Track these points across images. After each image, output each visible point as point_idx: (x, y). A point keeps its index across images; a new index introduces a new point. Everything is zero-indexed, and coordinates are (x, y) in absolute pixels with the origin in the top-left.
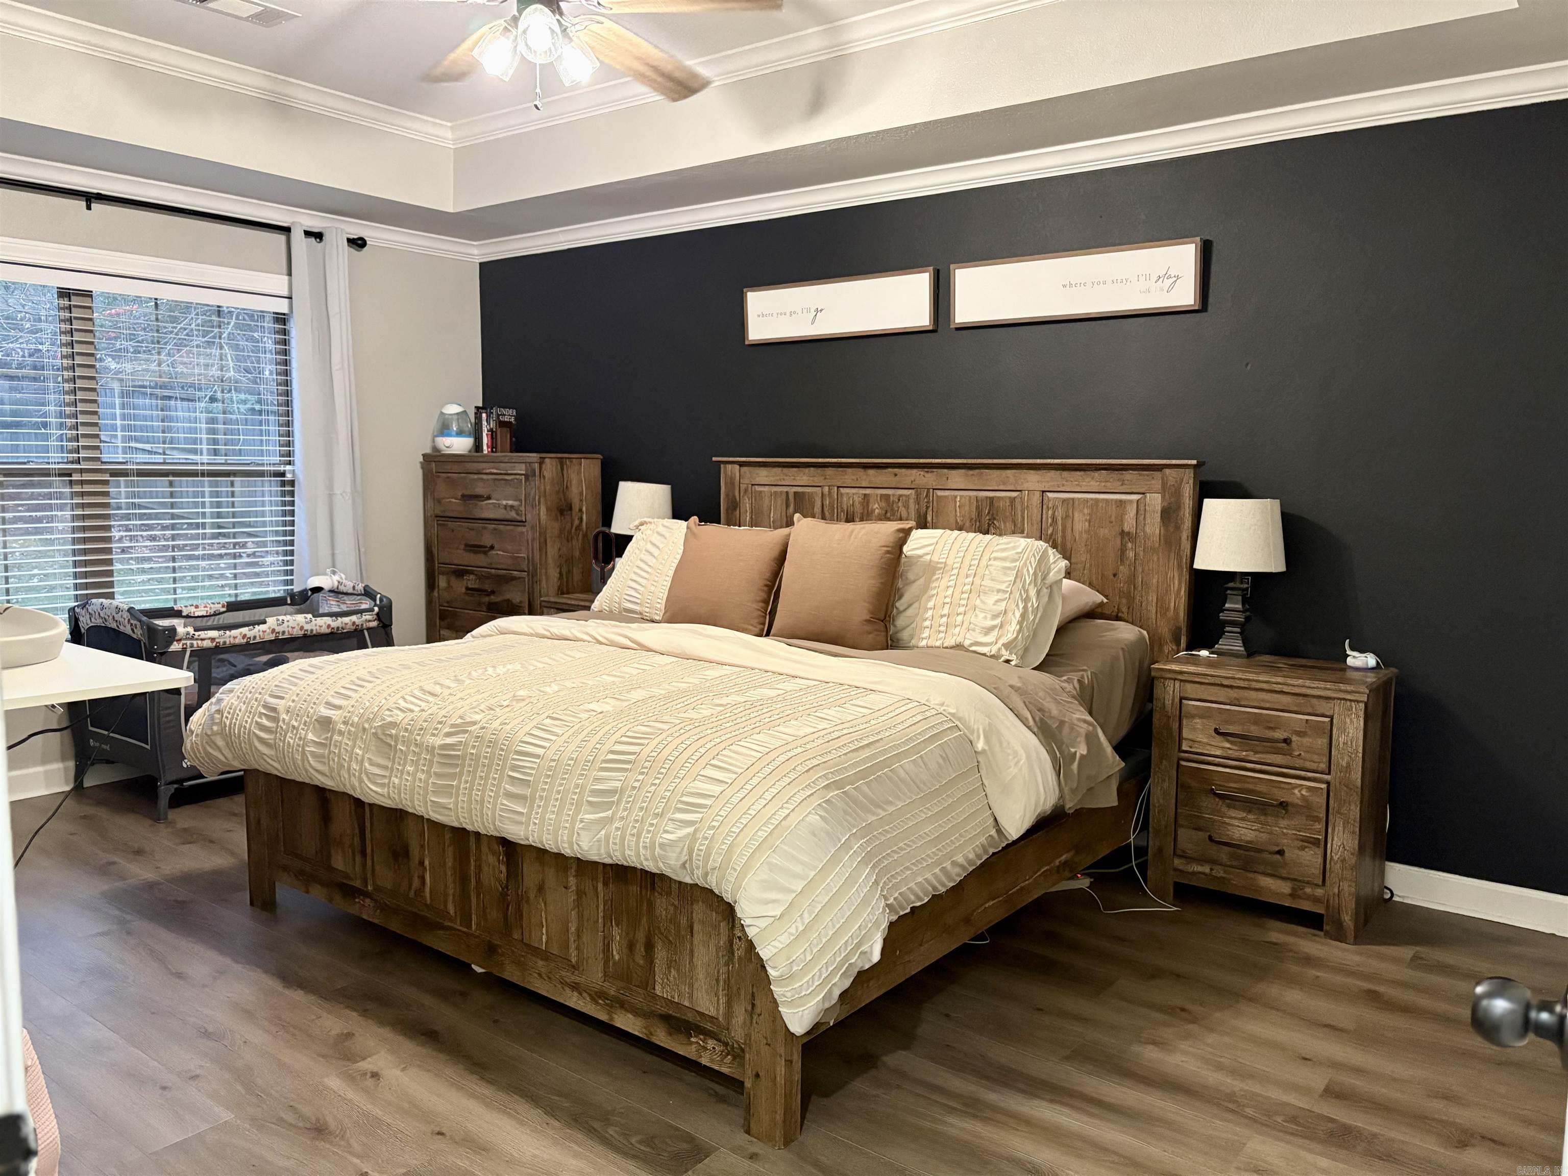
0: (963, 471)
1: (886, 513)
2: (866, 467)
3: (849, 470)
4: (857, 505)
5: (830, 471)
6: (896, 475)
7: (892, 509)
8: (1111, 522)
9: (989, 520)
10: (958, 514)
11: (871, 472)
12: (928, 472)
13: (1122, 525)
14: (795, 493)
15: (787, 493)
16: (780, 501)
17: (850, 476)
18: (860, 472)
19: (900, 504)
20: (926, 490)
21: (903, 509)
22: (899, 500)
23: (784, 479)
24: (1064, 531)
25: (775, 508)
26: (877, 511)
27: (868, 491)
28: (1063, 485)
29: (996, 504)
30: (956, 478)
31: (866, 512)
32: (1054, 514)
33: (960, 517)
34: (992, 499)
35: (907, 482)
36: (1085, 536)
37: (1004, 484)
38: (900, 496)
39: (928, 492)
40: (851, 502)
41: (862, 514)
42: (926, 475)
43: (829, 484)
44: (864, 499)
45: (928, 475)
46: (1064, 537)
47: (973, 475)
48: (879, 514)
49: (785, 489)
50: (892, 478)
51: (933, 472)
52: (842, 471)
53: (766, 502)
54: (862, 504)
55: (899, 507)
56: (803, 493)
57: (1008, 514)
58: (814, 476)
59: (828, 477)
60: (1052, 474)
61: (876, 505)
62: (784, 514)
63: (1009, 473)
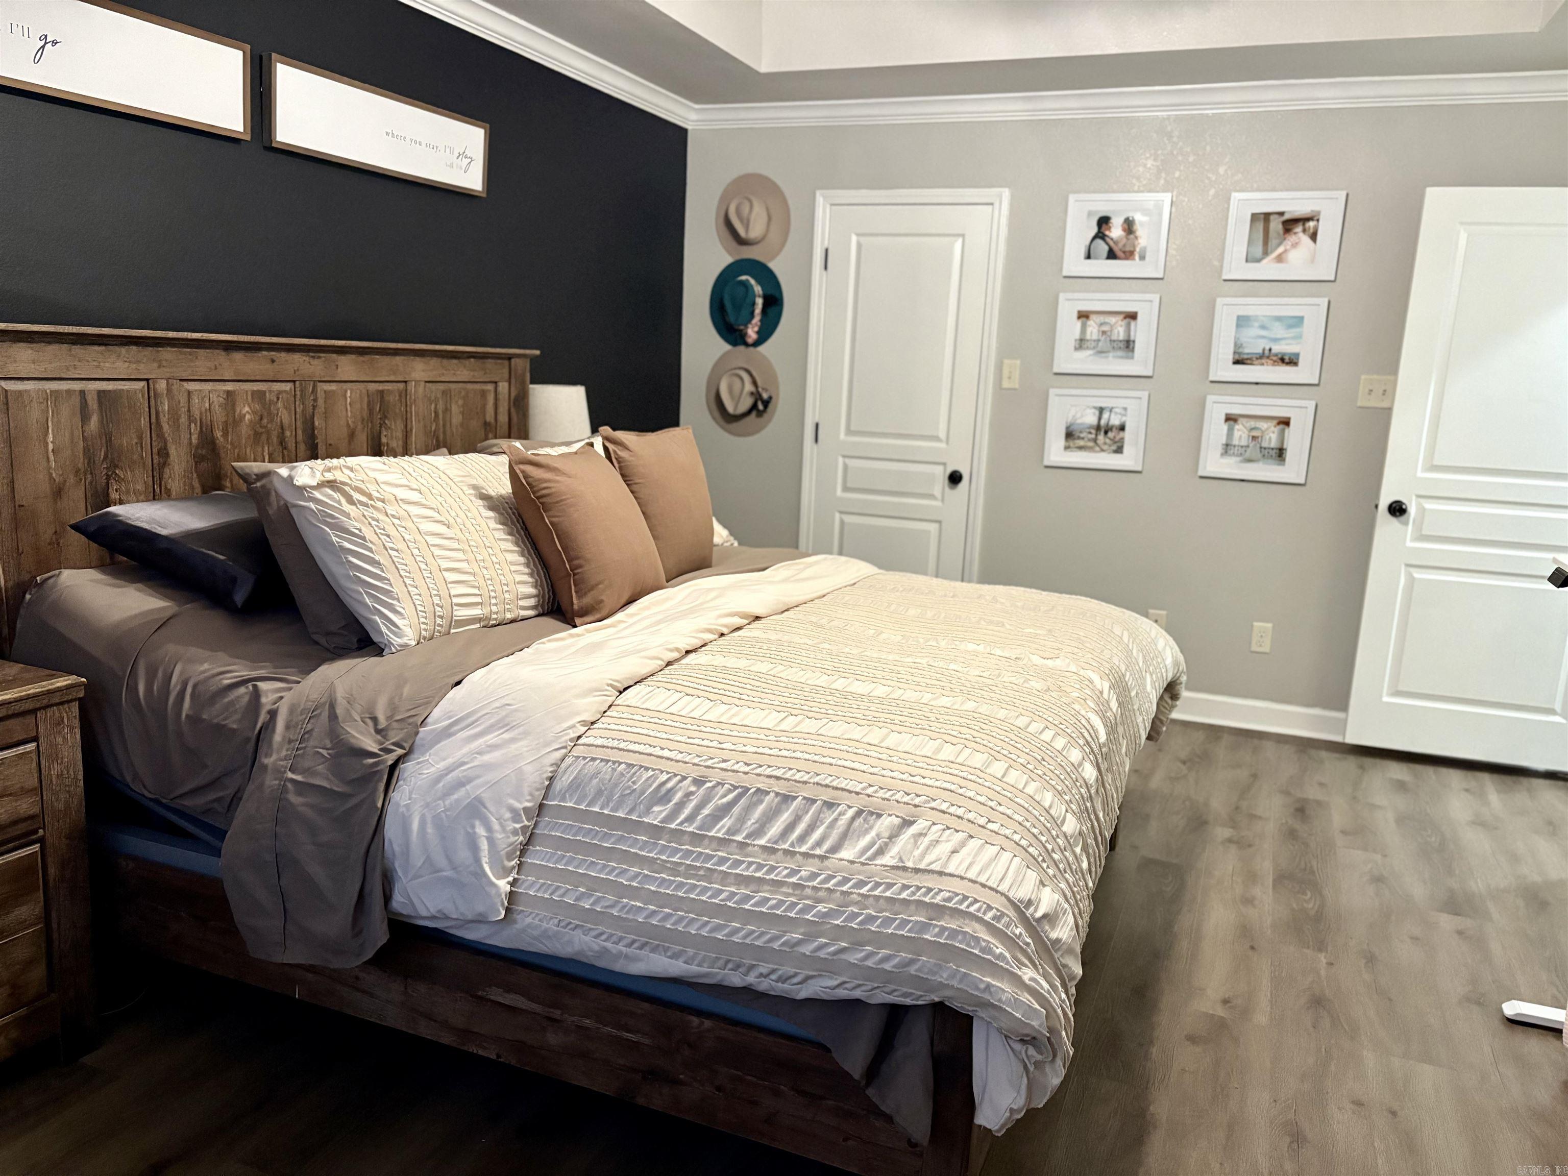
0: (353, 357)
1: (261, 419)
2: (229, 347)
3: (201, 352)
4: (217, 408)
5: (167, 354)
6: (273, 361)
7: (270, 413)
8: (477, 413)
9: (381, 419)
10: (349, 414)
11: (238, 356)
12: (313, 357)
13: (484, 415)
14: (101, 394)
15: (82, 393)
16: (67, 412)
17: (203, 362)
18: (220, 356)
19: (280, 404)
20: (312, 383)
21: (285, 411)
22: (278, 399)
23: (75, 367)
24: (444, 425)
25: (57, 426)
26: (248, 417)
27: (230, 387)
28: (443, 374)
29: (387, 398)
30: (347, 367)
31: (231, 420)
32: (436, 408)
33: (351, 418)
34: (382, 392)
35: (289, 373)
36: (460, 430)
37: (395, 374)
38: (280, 392)
39: (314, 387)
40: (207, 405)
41: (226, 422)
42: (312, 361)
43: (168, 376)
44: (226, 399)
45: (315, 362)
46: (444, 433)
47: (363, 361)
48: (251, 421)
49: (77, 386)
50: (269, 366)
51: (319, 357)
52: (190, 354)
53: (35, 413)
54: (224, 406)
55: (278, 409)
56: (117, 393)
57: (397, 411)
58: (138, 362)
59: (164, 363)
60: (434, 362)
61: (247, 409)
62: (78, 433)
63: (398, 359)
